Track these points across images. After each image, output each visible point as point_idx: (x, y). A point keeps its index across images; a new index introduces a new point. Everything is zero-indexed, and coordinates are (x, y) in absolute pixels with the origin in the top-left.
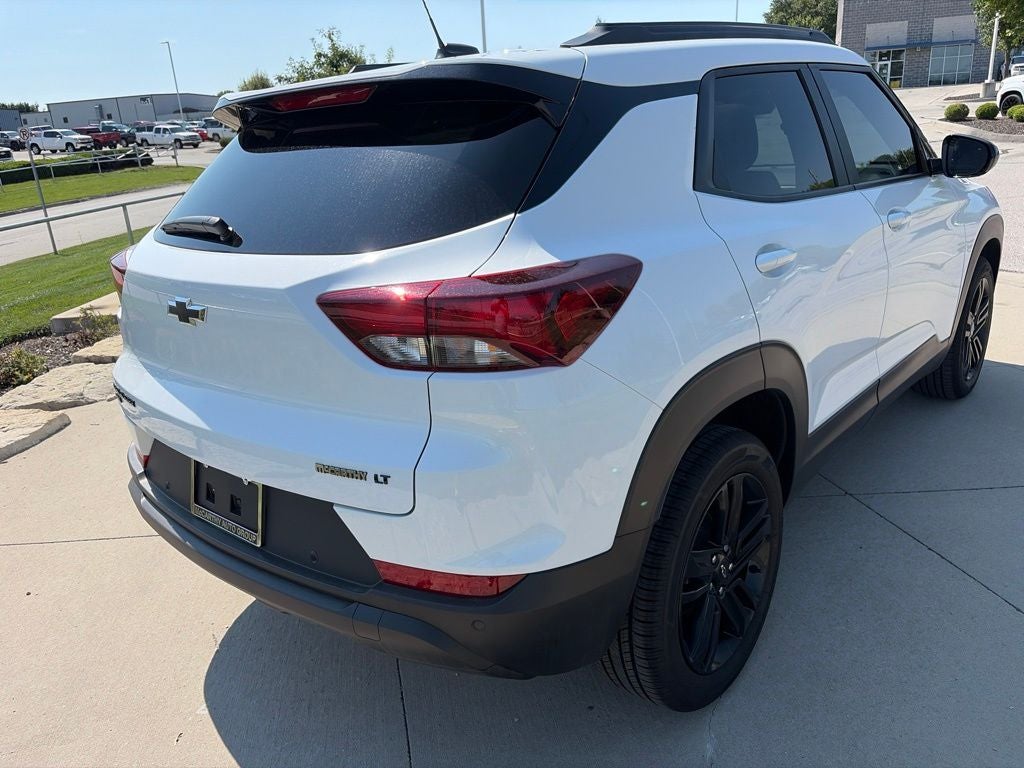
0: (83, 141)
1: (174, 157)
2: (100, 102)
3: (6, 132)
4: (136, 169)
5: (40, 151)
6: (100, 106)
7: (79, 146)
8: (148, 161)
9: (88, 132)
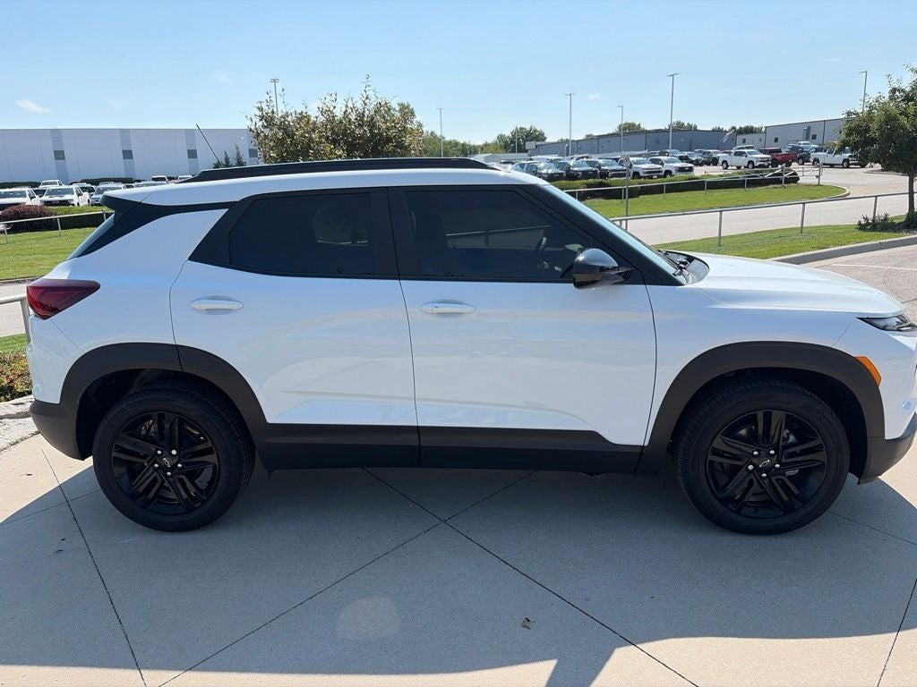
0: (762, 160)
1: (818, 177)
2: (809, 125)
3: (711, 151)
4: (779, 186)
5: (728, 166)
6: (809, 128)
7: (758, 164)
8: (794, 179)
9: (771, 152)
